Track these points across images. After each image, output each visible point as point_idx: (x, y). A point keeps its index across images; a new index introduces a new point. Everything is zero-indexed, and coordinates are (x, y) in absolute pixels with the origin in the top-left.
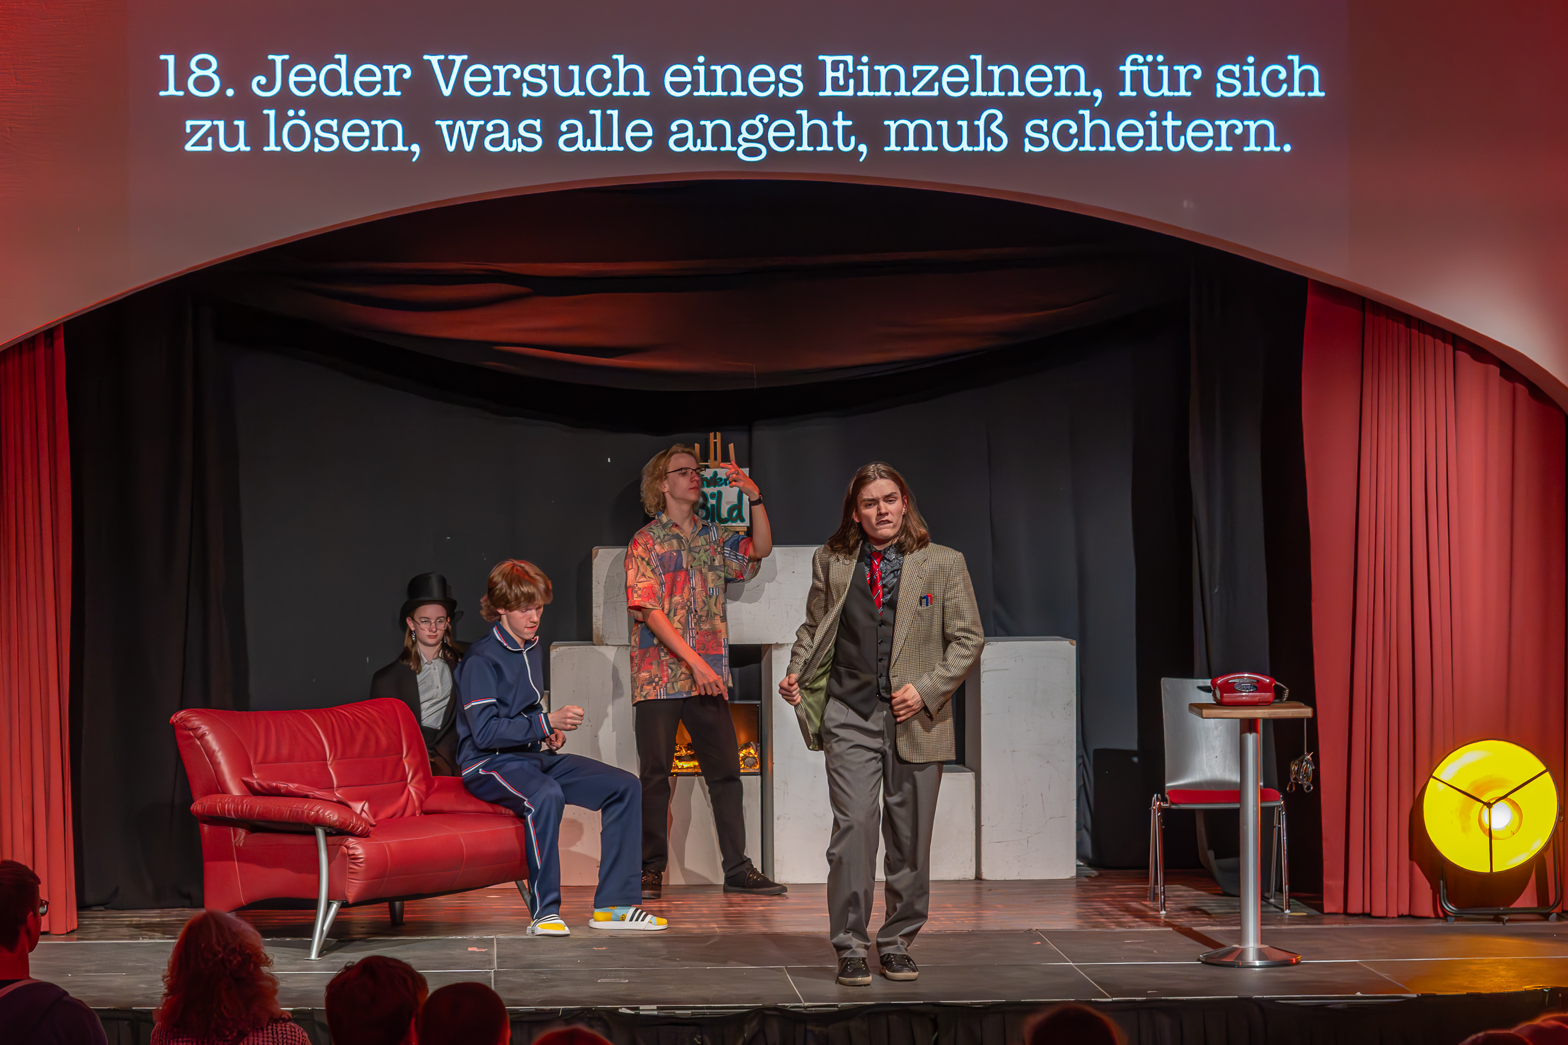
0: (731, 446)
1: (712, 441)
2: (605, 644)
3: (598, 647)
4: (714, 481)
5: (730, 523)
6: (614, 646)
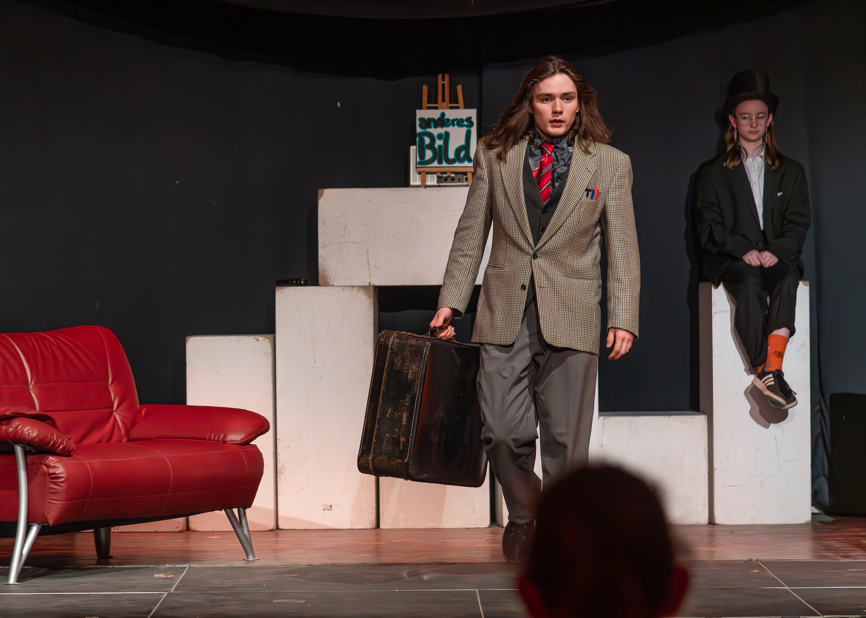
0: (459, 88)
1: (440, 82)
2: (331, 284)
3: (323, 287)
4: (442, 122)
5: (457, 164)
6: (339, 286)
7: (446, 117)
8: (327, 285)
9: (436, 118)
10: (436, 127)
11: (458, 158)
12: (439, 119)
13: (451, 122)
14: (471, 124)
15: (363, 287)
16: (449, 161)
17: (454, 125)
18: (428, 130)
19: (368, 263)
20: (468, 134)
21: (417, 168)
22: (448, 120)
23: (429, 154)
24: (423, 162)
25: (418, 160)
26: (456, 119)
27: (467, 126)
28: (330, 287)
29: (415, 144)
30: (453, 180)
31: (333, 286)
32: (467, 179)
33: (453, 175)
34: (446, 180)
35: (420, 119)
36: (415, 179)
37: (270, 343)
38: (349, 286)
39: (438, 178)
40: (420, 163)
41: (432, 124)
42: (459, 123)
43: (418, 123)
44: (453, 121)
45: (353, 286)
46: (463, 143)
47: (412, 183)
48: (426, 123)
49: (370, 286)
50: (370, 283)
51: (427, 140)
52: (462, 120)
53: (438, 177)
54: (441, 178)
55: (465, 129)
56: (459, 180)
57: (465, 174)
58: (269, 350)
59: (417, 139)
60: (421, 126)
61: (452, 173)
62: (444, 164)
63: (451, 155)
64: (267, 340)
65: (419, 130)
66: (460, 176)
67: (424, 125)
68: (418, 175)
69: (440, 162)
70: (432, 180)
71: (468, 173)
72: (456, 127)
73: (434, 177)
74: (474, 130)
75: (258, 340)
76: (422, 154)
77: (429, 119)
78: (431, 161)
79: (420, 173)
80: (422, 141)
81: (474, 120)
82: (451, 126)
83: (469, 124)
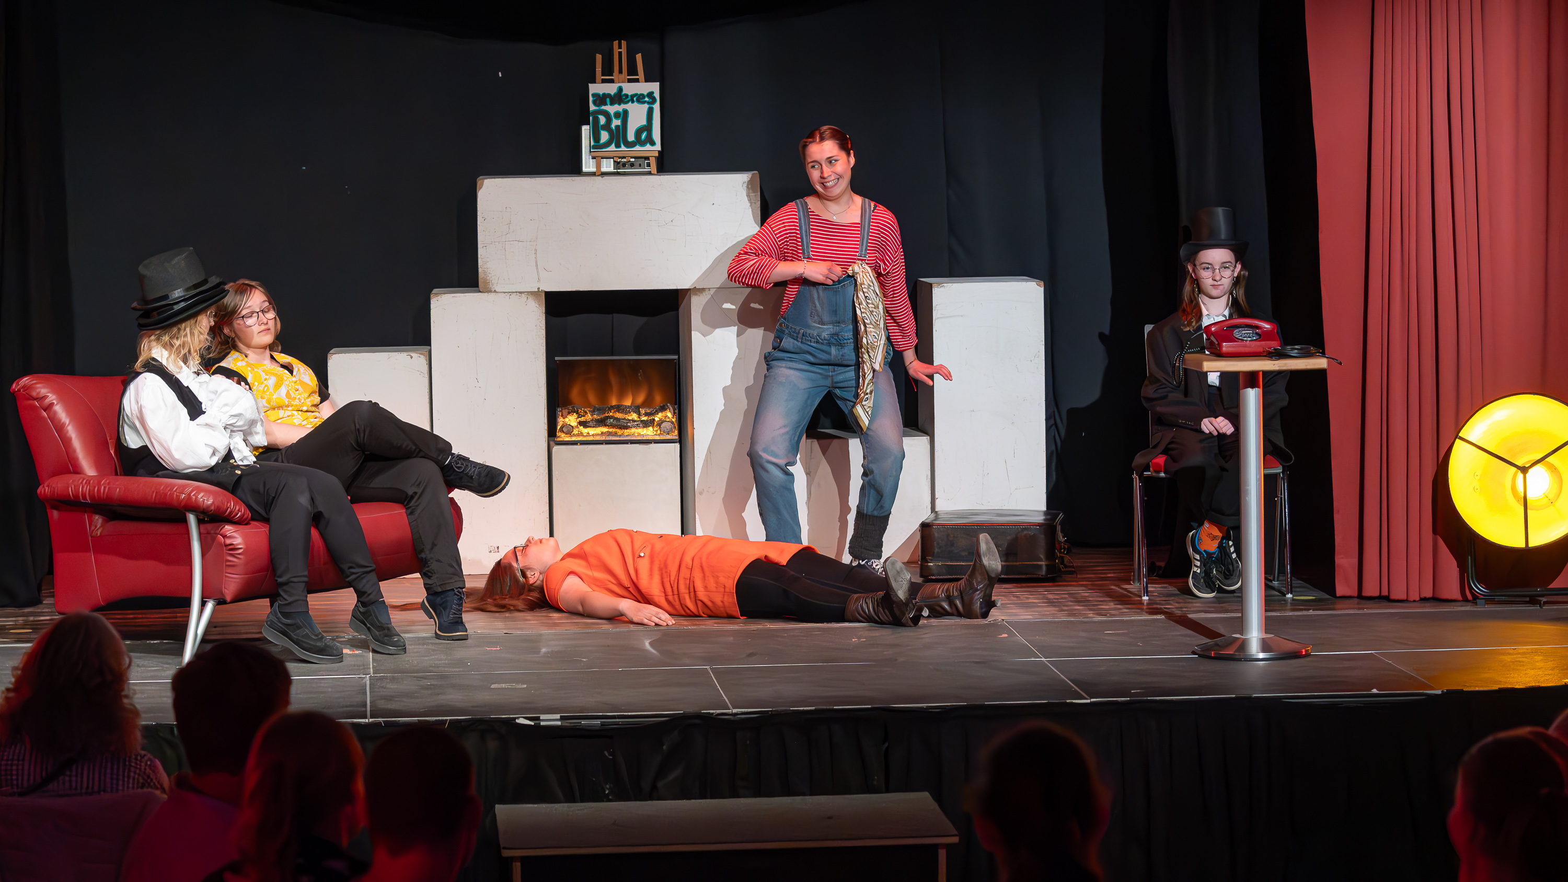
0: (639, 57)
1: (616, 50)
2: (493, 290)
3: (486, 294)
4: (619, 98)
5: (638, 148)
6: (505, 293)
7: (623, 93)
8: (489, 291)
9: (612, 94)
10: (612, 104)
11: (638, 141)
12: (615, 95)
13: (629, 98)
14: (654, 100)
15: (532, 293)
16: (629, 145)
17: (633, 102)
18: (603, 108)
19: (537, 265)
20: (650, 112)
21: (590, 152)
22: (627, 96)
23: (604, 136)
24: (597, 145)
25: (592, 143)
26: (636, 95)
27: (648, 103)
28: (493, 294)
29: (588, 123)
30: (632, 165)
31: (495, 291)
32: (649, 165)
33: (633, 160)
34: (624, 165)
35: (594, 95)
36: (588, 165)
37: (426, 360)
38: (516, 292)
39: (616, 164)
40: (594, 147)
41: (608, 100)
42: (640, 98)
43: (591, 99)
44: (632, 96)
45: (521, 293)
46: (644, 122)
47: (585, 169)
48: (601, 99)
49: (539, 291)
50: (539, 288)
51: (602, 120)
52: (642, 96)
53: (614, 161)
54: (618, 163)
55: (646, 106)
56: (640, 165)
57: (647, 158)
58: (426, 368)
59: (591, 118)
60: (595, 103)
61: (631, 158)
62: (623, 148)
63: (631, 137)
64: (422, 356)
65: (592, 107)
66: (640, 161)
67: (598, 102)
68: (591, 160)
69: (618, 146)
70: (608, 166)
71: (650, 158)
72: (635, 103)
73: (610, 162)
74: (657, 107)
75: (412, 357)
76: (596, 136)
77: (604, 94)
78: (607, 144)
79: (594, 158)
80: (596, 121)
81: (657, 95)
82: (630, 102)
83: (651, 100)
